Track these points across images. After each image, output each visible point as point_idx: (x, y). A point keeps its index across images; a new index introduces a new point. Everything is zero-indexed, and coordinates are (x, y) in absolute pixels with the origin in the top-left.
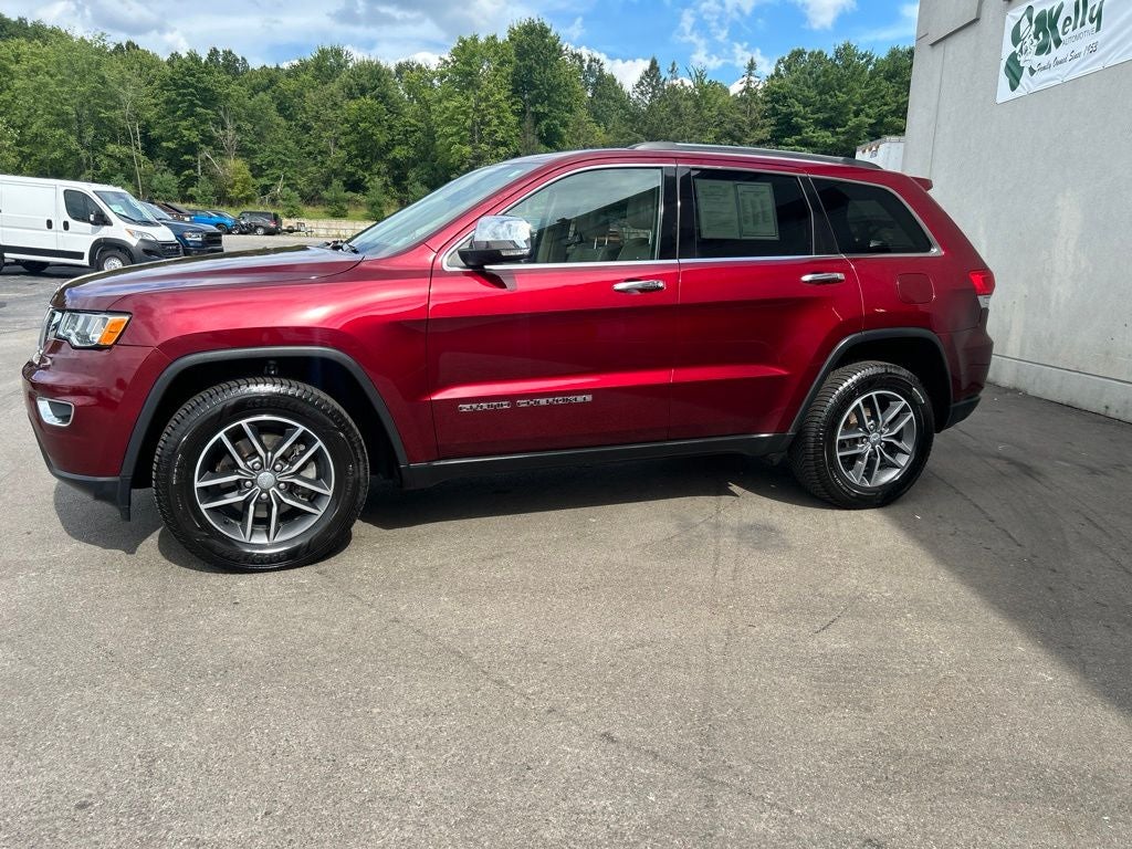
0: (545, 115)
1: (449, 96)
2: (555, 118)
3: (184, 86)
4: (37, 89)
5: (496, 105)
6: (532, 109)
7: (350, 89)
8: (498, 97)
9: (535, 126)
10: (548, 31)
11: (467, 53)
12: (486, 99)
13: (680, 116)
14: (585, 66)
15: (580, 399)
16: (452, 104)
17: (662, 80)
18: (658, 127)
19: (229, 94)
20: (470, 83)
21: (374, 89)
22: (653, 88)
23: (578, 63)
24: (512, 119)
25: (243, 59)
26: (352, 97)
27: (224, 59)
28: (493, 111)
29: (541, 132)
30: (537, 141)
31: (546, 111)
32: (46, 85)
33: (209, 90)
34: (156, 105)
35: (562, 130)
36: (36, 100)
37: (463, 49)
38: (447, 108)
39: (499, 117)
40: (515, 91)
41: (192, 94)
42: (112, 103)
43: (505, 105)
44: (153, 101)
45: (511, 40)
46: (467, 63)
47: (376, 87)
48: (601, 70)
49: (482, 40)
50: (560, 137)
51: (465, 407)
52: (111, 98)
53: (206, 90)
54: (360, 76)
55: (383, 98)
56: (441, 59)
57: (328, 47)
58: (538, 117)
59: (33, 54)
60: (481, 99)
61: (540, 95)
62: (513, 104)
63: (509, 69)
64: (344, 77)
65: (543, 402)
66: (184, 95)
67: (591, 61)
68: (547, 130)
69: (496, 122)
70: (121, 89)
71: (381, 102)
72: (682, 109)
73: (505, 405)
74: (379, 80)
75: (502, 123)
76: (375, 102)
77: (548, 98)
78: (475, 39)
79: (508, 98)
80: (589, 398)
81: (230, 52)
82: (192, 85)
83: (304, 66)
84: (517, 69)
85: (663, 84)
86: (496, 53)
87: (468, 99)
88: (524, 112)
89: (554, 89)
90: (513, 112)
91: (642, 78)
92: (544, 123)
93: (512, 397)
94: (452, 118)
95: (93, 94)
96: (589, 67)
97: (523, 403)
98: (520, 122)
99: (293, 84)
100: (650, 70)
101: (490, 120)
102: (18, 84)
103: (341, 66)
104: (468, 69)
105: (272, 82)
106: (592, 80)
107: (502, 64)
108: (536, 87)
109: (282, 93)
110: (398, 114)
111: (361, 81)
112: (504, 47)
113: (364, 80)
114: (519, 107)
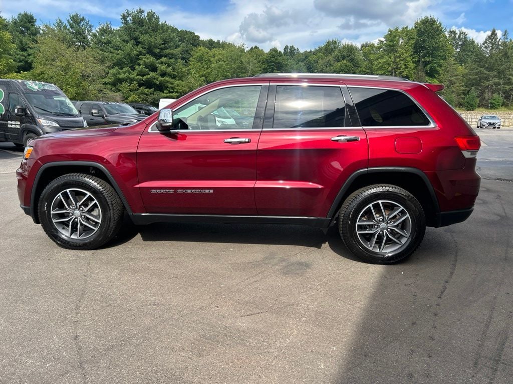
0: (429, 62)
1: (382, 57)
2: (435, 63)
3: (271, 62)
4: (219, 68)
5: (404, 59)
6: (423, 60)
7: (338, 58)
8: (405, 55)
9: (424, 67)
10: (434, 21)
11: (392, 36)
12: (400, 57)
13: (508, 57)
14: (457, 37)
15: (207, 191)
16: (382, 61)
17: (498, 40)
18: (494, 64)
19: (287, 64)
20: (392, 50)
21: (348, 57)
22: (493, 44)
23: (453, 35)
24: (412, 65)
25: (298, 49)
26: (338, 61)
27: (290, 50)
28: (402, 62)
29: (427, 70)
30: (424, 75)
31: (431, 60)
32: (222, 65)
33: (280, 63)
34: (260, 70)
35: (438, 69)
36: (218, 71)
37: (390, 35)
38: (380, 63)
39: (405, 65)
40: (415, 52)
41: (273, 65)
42: (244, 71)
43: (409, 59)
44: (260, 69)
45: (415, 28)
46: (392, 41)
47: (350, 55)
48: (465, 38)
49: (400, 29)
50: (437, 72)
51: (154, 191)
52: (244, 69)
53: (279, 63)
54: (343, 51)
55: (352, 60)
56: (379, 40)
57: (331, 40)
58: (426, 64)
59: (219, 54)
60: (397, 57)
61: (427, 53)
62: (413, 58)
63: (413, 42)
64: (336, 52)
65: (189, 191)
66: (270, 66)
67: (460, 33)
68: (430, 70)
69: (404, 67)
70: (248, 65)
71: (351, 63)
72: (509, 54)
73: (172, 191)
74: (351, 52)
75: (407, 68)
76: (348, 62)
77: (432, 54)
78: (397, 30)
79: (411, 56)
80: (211, 191)
81: (293, 47)
82: (273, 62)
83: (320, 49)
84: (417, 41)
85: (498, 42)
86: (407, 35)
87: (390, 57)
88: (419, 61)
89: (435, 49)
90: (413, 62)
91: (487, 40)
92: (429, 66)
93: (176, 188)
94: (382, 66)
95: (238, 68)
96: (459, 36)
97: (180, 191)
98: (416, 66)
99: (315, 57)
100: (491, 35)
101: (401, 67)
102: (213, 65)
103: (335, 48)
104: (391, 43)
105: (306, 57)
106: (460, 43)
107: (409, 40)
108: (426, 49)
109: (310, 62)
110: (358, 67)
111: (343, 54)
112: (412, 32)
113: (344, 53)
114: (417, 59)
